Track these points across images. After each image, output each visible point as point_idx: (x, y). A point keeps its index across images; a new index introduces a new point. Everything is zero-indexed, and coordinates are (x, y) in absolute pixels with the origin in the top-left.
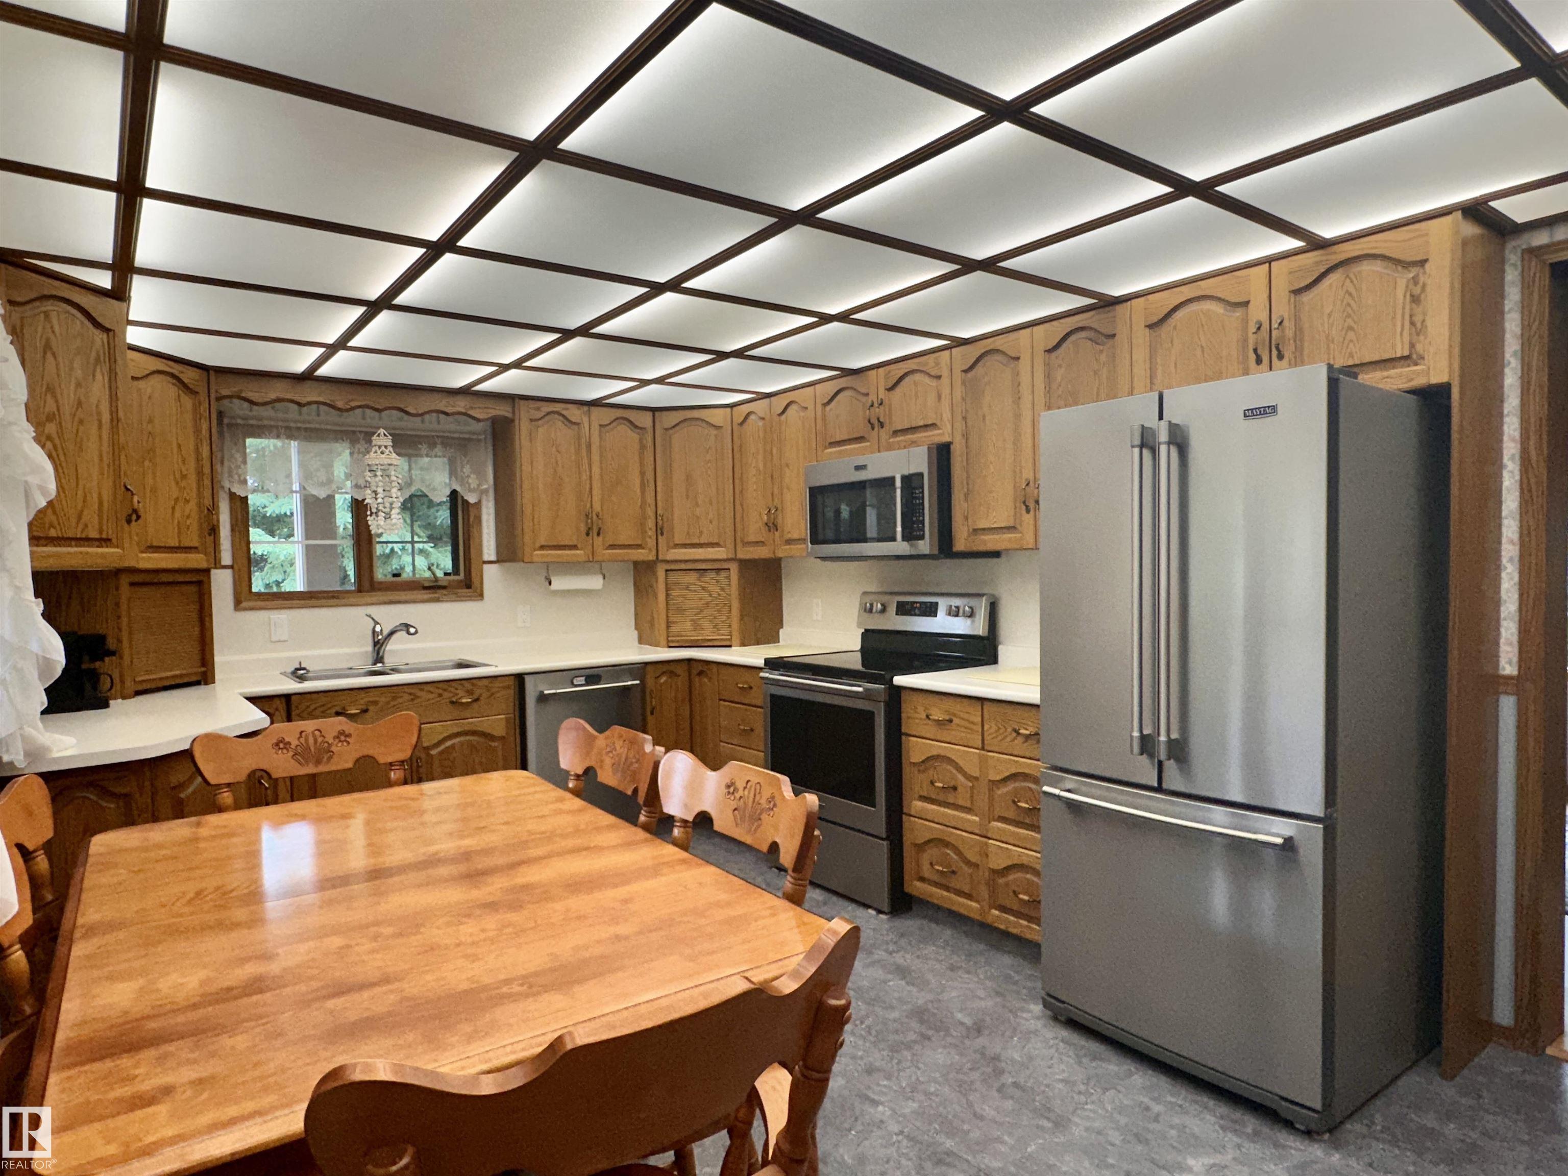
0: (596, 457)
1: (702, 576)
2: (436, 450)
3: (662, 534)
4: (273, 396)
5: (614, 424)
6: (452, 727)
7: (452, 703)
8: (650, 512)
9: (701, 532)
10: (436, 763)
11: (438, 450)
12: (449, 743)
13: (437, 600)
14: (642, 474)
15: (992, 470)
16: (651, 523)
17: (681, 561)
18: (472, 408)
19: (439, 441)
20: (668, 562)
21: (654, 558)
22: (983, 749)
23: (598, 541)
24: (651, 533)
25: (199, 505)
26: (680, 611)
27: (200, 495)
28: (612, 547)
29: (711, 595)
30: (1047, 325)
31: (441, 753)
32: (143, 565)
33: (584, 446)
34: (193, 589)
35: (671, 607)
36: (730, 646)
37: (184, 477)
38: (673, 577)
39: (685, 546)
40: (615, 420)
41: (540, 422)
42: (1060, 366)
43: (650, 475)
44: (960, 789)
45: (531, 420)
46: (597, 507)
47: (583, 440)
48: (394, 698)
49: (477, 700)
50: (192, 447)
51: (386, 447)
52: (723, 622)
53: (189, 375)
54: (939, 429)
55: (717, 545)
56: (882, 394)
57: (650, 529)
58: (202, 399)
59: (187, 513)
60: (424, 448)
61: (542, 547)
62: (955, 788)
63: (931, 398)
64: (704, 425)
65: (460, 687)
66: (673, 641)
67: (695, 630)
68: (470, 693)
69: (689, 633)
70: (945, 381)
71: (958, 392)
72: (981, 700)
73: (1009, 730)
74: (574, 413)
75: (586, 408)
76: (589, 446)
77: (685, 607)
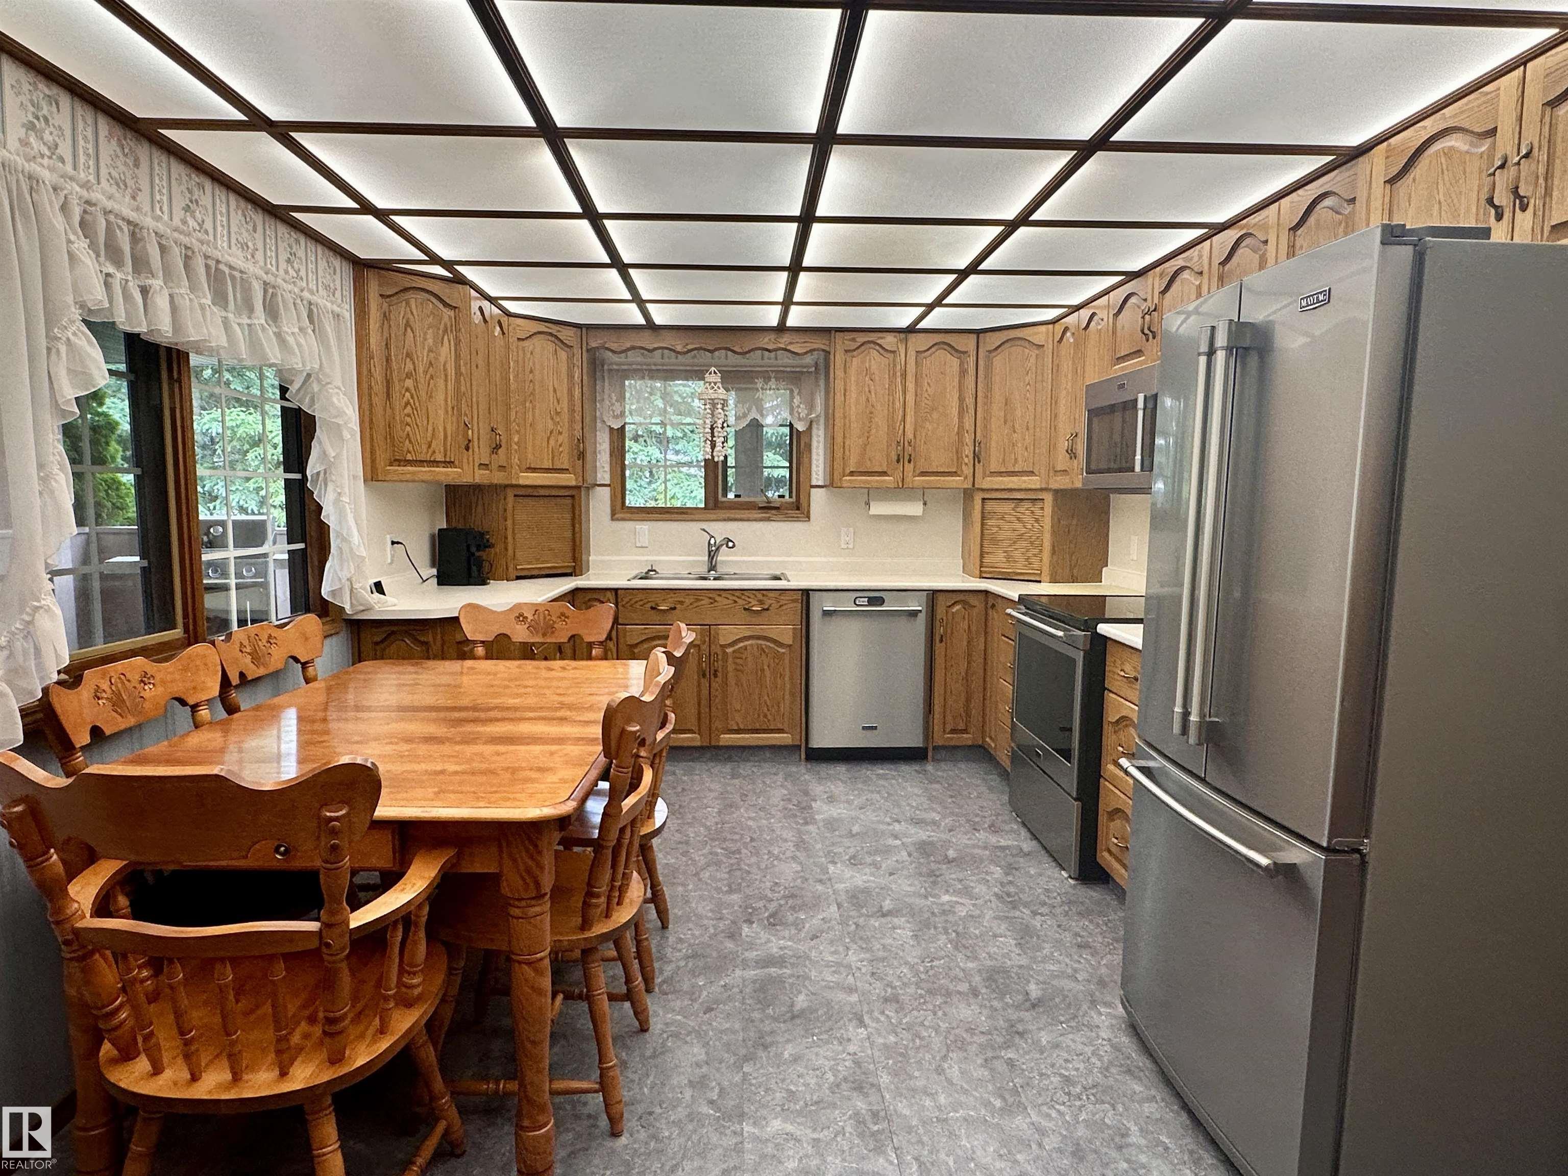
0: (911, 386)
1: (1017, 506)
2: (770, 383)
3: (979, 462)
4: (628, 345)
5: (933, 349)
6: (744, 631)
7: (745, 609)
8: (968, 439)
9: (1016, 460)
10: (730, 660)
11: (773, 383)
12: (742, 645)
13: (768, 519)
14: (961, 399)
16: (968, 451)
17: (997, 490)
18: (791, 343)
19: (773, 375)
20: (983, 490)
21: (970, 486)
23: (909, 467)
24: (968, 460)
25: (572, 436)
26: (995, 541)
27: (571, 428)
28: (923, 474)
29: (1025, 527)
30: (1294, 195)
31: (734, 652)
32: (521, 482)
33: (899, 374)
34: (569, 501)
35: (987, 537)
36: (1040, 582)
37: (558, 413)
38: (990, 506)
39: (1000, 474)
40: (933, 346)
41: (855, 353)
42: (1302, 247)
43: (969, 401)
45: (846, 351)
46: (910, 435)
47: (898, 367)
48: (698, 600)
49: (767, 609)
50: (565, 391)
51: (715, 383)
52: (1035, 555)
53: (566, 334)
55: (1032, 473)
56: (1157, 298)
57: (967, 456)
58: (575, 352)
59: (559, 442)
60: (760, 383)
61: (852, 473)
64: (1027, 344)
65: (752, 596)
66: (985, 572)
67: (1008, 562)
68: (761, 602)
69: (1003, 565)
74: (889, 341)
75: (902, 336)
76: (904, 375)
77: (1000, 537)
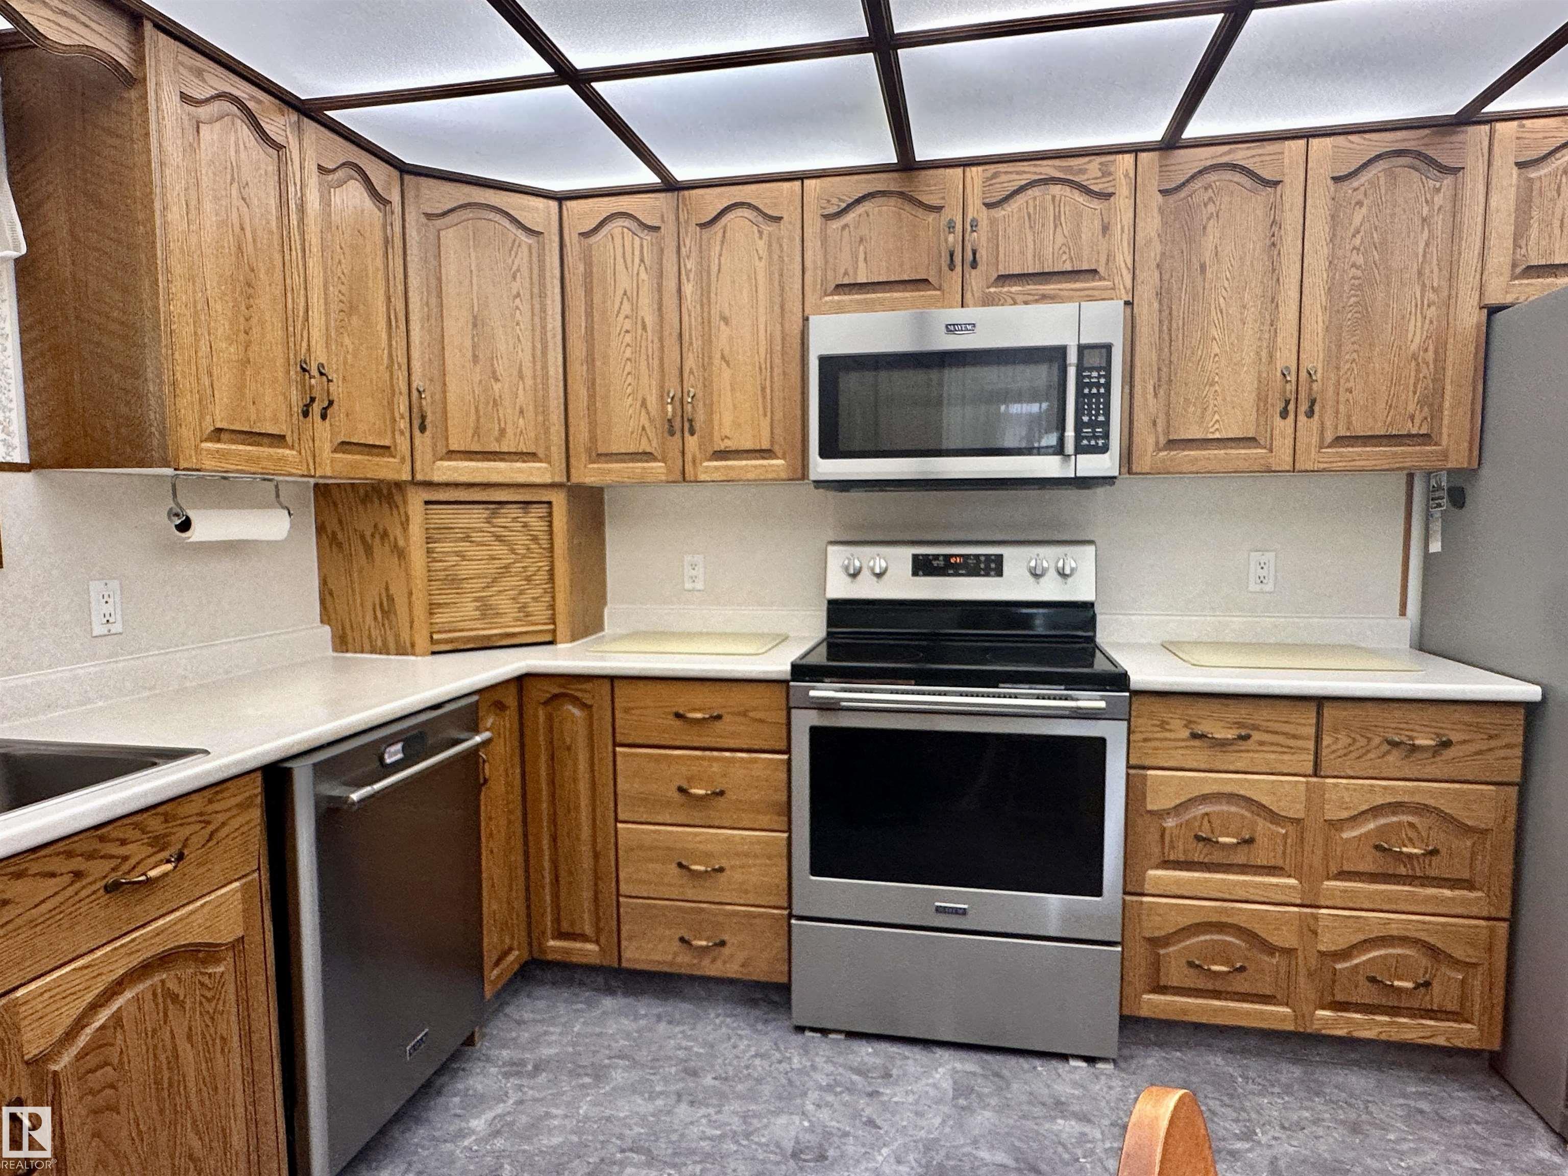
0: (313, 238)
1: (494, 514)
3: (422, 429)
5: (342, 174)
6: (116, 960)
7: (111, 887)
8: (400, 380)
9: (503, 432)
15: (1217, 350)
16: (400, 406)
17: (457, 485)
20: (429, 484)
21: (407, 476)
22: (1315, 775)
24: (403, 424)
26: (454, 581)
28: (345, 446)
29: (513, 551)
30: (1340, 140)
33: (292, 201)
35: (436, 576)
36: (553, 643)
38: (444, 516)
39: (469, 455)
40: (344, 164)
41: (203, 111)
42: (1360, 204)
44: (1259, 840)
45: (184, 97)
46: (318, 351)
47: (291, 189)
49: (178, 860)
52: (538, 599)
54: (1102, 279)
55: (532, 456)
56: (975, 209)
57: (399, 416)
62: (1250, 841)
63: (1090, 228)
64: (508, 223)
65: (134, 834)
66: (439, 642)
67: (484, 616)
68: (160, 844)
69: (468, 624)
70: (1123, 201)
71: (1151, 225)
72: (1320, 701)
73: (1377, 740)
74: (270, 113)
75: (292, 113)
76: (302, 207)
77: (463, 574)
